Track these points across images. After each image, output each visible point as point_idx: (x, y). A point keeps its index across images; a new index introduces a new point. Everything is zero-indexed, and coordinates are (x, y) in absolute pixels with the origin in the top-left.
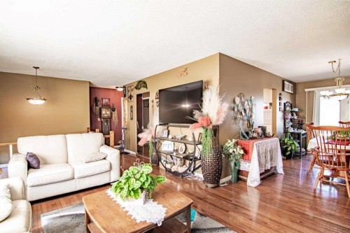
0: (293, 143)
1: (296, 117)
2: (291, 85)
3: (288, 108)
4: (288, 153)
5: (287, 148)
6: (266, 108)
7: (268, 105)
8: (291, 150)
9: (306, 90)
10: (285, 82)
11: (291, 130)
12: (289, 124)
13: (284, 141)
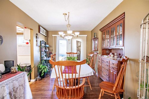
0: (45, 67)
1: (47, 50)
2: (45, 31)
3: (43, 45)
4: (42, 75)
5: (42, 71)
6: (28, 43)
7: (29, 42)
8: (44, 73)
9: (53, 35)
10: (41, 27)
11: (45, 58)
12: (44, 55)
13: (40, 67)
